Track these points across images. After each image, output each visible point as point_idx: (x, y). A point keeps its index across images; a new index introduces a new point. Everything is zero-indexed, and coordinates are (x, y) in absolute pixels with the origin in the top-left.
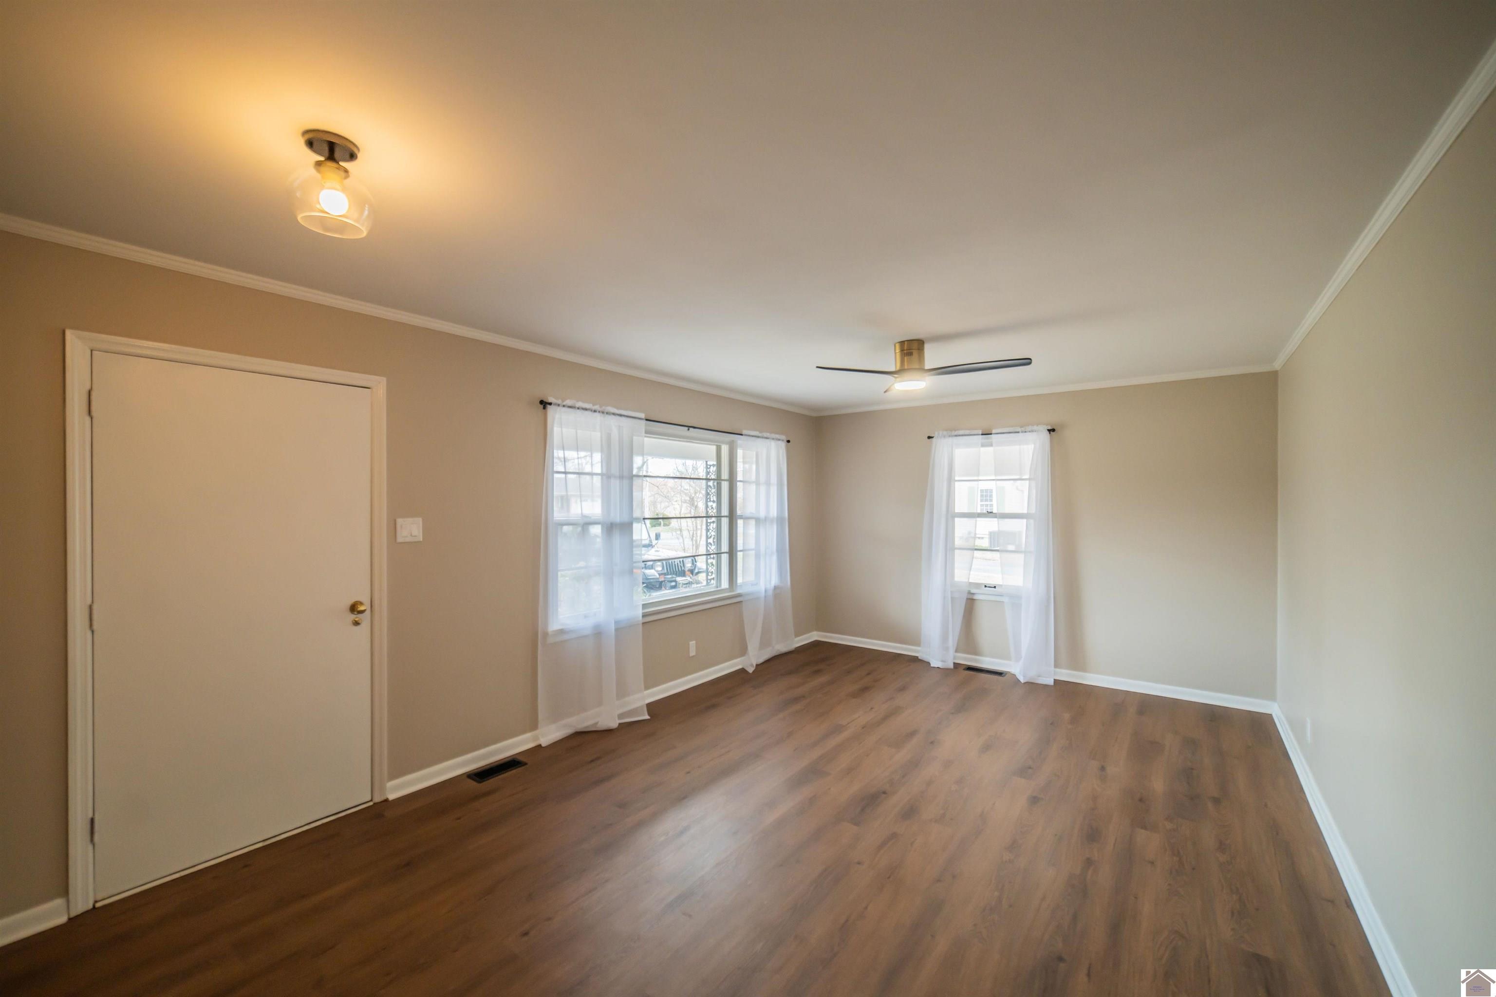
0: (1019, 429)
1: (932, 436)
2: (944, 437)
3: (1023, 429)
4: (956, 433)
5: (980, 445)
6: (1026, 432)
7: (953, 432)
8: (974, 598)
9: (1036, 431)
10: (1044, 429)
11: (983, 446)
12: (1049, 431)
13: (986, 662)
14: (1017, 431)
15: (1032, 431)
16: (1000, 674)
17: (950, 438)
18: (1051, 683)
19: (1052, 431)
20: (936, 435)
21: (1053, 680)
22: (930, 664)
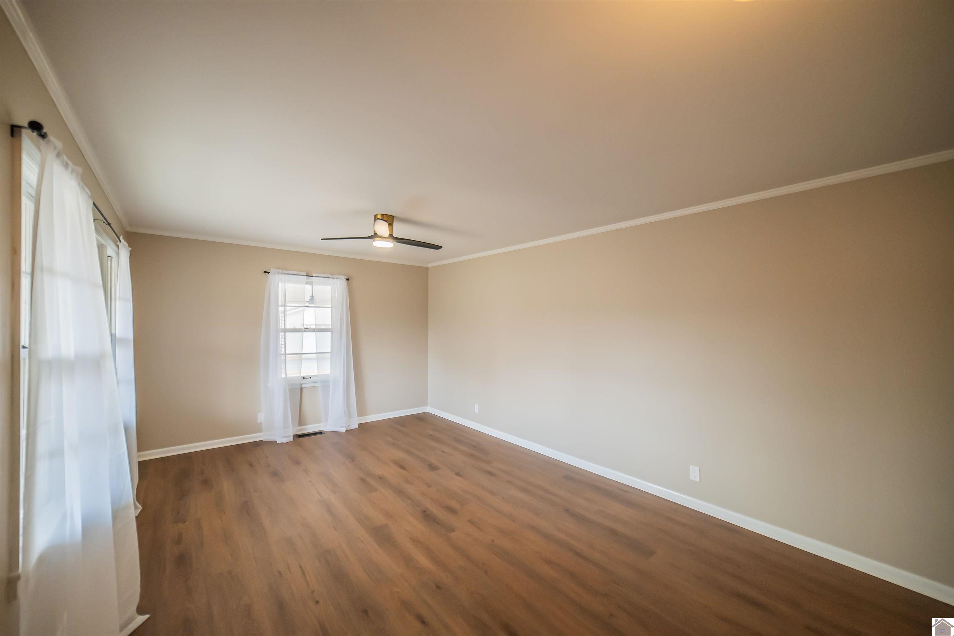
0: (330, 276)
1: (269, 271)
2: (279, 273)
3: (332, 276)
4: (287, 272)
5: (305, 283)
6: (334, 278)
7: (285, 270)
8: (302, 387)
9: (339, 279)
10: (344, 278)
11: (307, 283)
12: (347, 279)
13: (310, 428)
14: (329, 277)
15: (337, 278)
16: (320, 433)
17: (283, 275)
18: (357, 426)
19: (348, 279)
20: (272, 270)
21: (357, 425)
22: (276, 442)
